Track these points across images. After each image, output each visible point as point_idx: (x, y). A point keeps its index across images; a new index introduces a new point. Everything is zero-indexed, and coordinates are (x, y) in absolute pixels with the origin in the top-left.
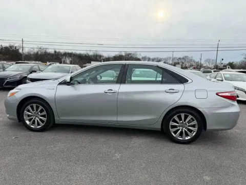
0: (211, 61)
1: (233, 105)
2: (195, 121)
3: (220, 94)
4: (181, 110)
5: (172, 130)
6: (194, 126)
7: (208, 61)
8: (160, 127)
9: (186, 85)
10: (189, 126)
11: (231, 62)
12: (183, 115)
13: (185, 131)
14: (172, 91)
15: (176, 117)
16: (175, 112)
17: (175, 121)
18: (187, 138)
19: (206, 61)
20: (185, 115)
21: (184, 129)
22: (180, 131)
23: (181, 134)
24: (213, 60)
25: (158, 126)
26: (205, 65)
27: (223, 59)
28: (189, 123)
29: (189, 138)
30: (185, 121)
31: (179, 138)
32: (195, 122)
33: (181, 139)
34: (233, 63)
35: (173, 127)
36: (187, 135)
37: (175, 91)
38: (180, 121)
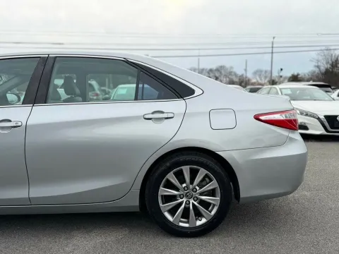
0: (263, 73)
1: (291, 140)
2: (215, 181)
3: (262, 118)
4: (182, 158)
5: (165, 208)
6: (212, 193)
7: (258, 72)
8: (137, 203)
9: (190, 101)
10: (201, 194)
11: (296, 74)
12: (186, 170)
13: (193, 205)
14: (158, 117)
15: (171, 177)
16: (168, 164)
17: (169, 185)
18: (199, 223)
19: (255, 73)
20: (191, 169)
21: (192, 201)
22: (183, 206)
23: (186, 214)
24: (266, 72)
25: (133, 201)
26: (254, 81)
27: (282, 70)
28: (200, 188)
29: (204, 221)
30: (192, 182)
31: (181, 224)
32: (214, 184)
33: (187, 225)
34: (298, 75)
35: (168, 199)
36: (199, 215)
37: (165, 115)
38: (181, 183)
